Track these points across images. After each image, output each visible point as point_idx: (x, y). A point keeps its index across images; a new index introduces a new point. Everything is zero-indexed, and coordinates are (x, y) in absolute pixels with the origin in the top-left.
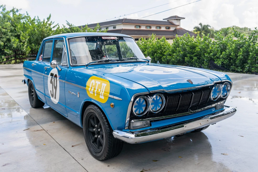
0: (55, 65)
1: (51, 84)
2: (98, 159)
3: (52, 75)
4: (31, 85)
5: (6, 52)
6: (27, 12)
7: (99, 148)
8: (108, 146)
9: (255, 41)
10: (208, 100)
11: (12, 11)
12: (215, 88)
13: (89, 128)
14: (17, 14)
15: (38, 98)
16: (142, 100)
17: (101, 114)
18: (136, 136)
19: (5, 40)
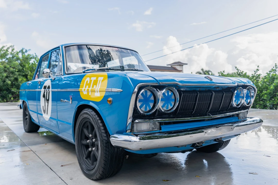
0: (48, 74)
1: (44, 98)
2: (92, 178)
3: (45, 87)
4: (26, 107)
5: (14, 90)
6: (35, 54)
7: (93, 164)
8: (105, 157)
9: (258, 79)
10: (230, 106)
11: (21, 51)
12: (238, 92)
13: (82, 141)
14: (26, 54)
15: (31, 120)
16: (149, 93)
17: (96, 117)
18: (140, 139)
19: (12, 79)
